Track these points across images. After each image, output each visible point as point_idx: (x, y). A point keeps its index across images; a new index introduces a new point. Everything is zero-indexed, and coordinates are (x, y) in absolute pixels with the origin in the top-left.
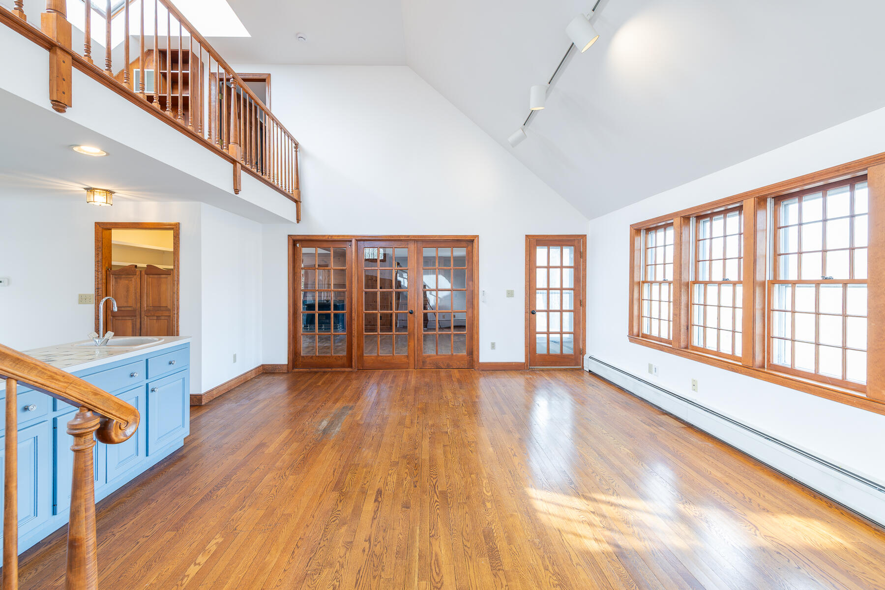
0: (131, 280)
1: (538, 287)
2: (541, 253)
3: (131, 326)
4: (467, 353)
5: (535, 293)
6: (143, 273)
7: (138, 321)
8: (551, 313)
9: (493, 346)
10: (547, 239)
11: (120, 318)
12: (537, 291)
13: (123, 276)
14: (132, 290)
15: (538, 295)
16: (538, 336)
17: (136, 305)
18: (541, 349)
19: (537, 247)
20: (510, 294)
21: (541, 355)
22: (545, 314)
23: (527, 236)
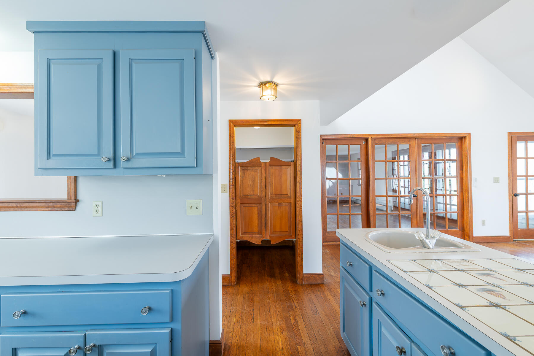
0: (257, 171)
1: (518, 174)
2: (520, 146)
3: (257, 212)
4: (459, 229)
5: (517, 179)
6: (267, 165)
7: (264, 207)
8: (529, 195)
9: (484, 223)
10: (526, 135)
11: (247, 205)
12: (518, 178)
13: (249, 168)
14: (258, 180)
15: (518, 181)
16: (519, 214)
17: (262, 193)
18: (522, 225)
19: (518, 142)
20: (496, 180)
21: (522, 230)
22: (524, 196)
23: (510, 133)
